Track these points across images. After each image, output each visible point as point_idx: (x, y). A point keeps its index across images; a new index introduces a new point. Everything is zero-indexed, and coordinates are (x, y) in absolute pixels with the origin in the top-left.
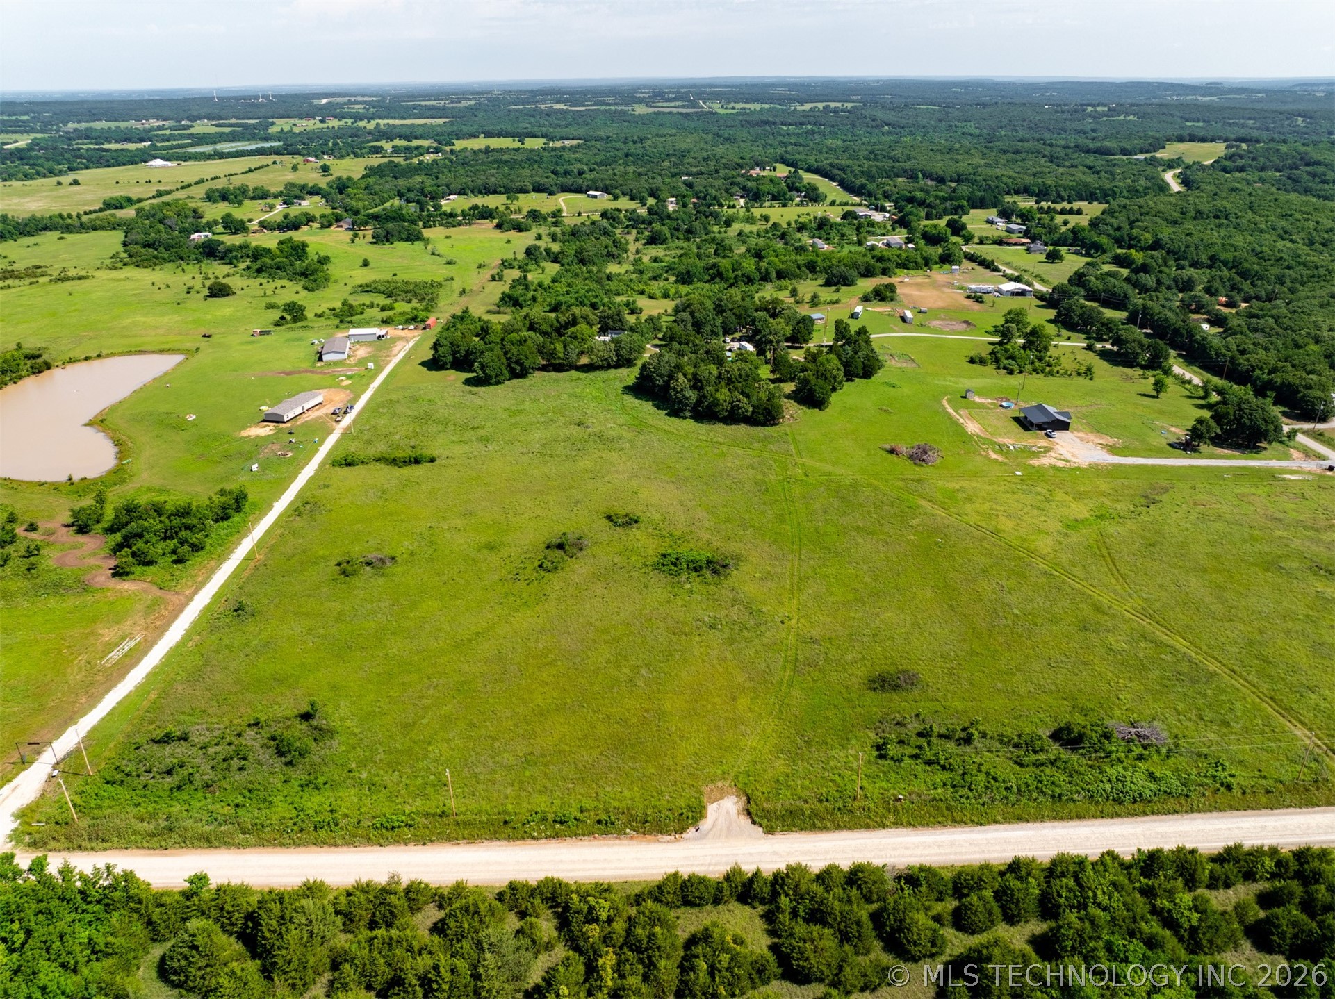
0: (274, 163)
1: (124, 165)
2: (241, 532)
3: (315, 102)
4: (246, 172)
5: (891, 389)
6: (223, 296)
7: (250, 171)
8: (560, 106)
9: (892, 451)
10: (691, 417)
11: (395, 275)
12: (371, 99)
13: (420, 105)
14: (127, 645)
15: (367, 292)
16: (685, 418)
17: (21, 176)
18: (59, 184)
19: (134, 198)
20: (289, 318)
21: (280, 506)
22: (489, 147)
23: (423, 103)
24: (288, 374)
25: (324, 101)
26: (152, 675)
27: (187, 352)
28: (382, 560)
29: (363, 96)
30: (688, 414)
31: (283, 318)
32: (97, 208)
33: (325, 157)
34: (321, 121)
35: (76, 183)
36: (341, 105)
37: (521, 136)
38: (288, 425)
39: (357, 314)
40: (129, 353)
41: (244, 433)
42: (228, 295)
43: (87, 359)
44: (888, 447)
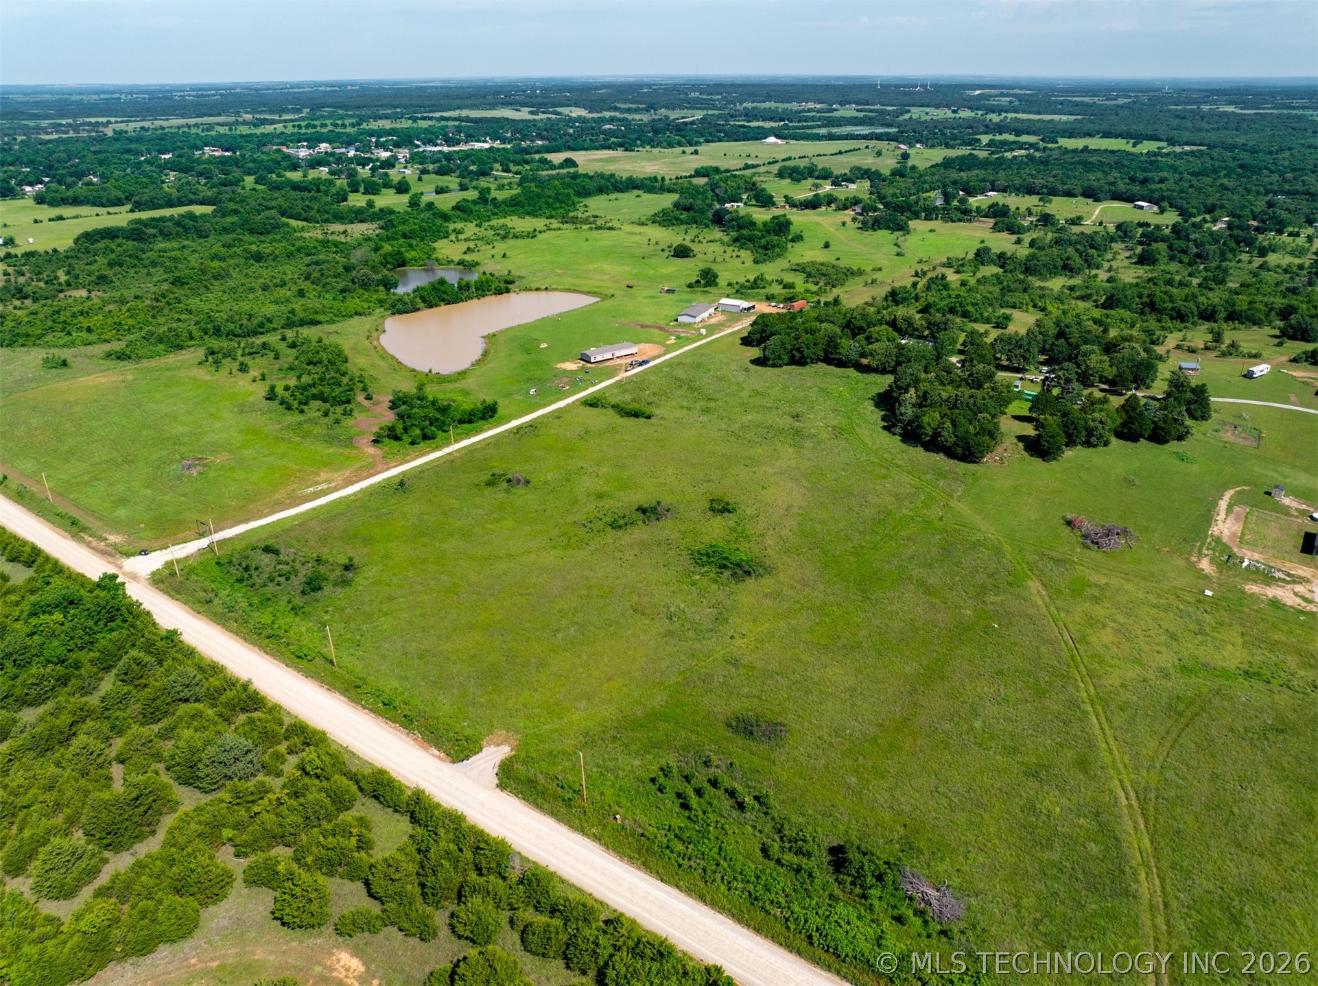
0: (867, 147)
1: (748, 140)
2: (468, 435)
3: (969, 92)
4: (836, 154)
5: (1178, 462)
6: (683, 257)
7: (840, 153)
8: (1230, 109)
9: (1069, 523)
10: (900, 435)
11: (838, 259)
12: (1022, 92)
13: (1070, 101)
14: (325, 486)
15: (795, 270)
16: (894, 434)
17: (665, 144)
18: (684, 152)
19: (722, 169)
20: (702, 282)
21: (515, 423)
22: (1087, 147)
23: (1074, 99)
24: (643, 326)
25: (977, 92)
26: (314, 509)
27: (604, 297)
28: (518, 481)
29: (1021, 89)
30: (898, 430)
31: (698, 282)
32: (688, 174)
33: (918, 146)
34: (954, 112)
35: (696, 152)
36: (988, 97)
37: (1138, 138)
38: (593, 365)
39: (758, 288)
40: (568, 290)
41: (558, 366)
42: (687, 257)
43: (537, 289)
44: (1069, 516)
